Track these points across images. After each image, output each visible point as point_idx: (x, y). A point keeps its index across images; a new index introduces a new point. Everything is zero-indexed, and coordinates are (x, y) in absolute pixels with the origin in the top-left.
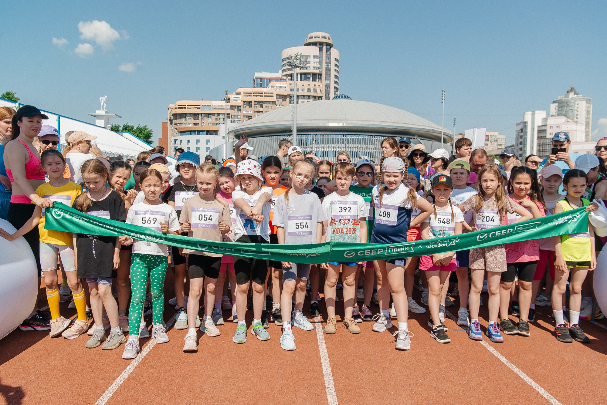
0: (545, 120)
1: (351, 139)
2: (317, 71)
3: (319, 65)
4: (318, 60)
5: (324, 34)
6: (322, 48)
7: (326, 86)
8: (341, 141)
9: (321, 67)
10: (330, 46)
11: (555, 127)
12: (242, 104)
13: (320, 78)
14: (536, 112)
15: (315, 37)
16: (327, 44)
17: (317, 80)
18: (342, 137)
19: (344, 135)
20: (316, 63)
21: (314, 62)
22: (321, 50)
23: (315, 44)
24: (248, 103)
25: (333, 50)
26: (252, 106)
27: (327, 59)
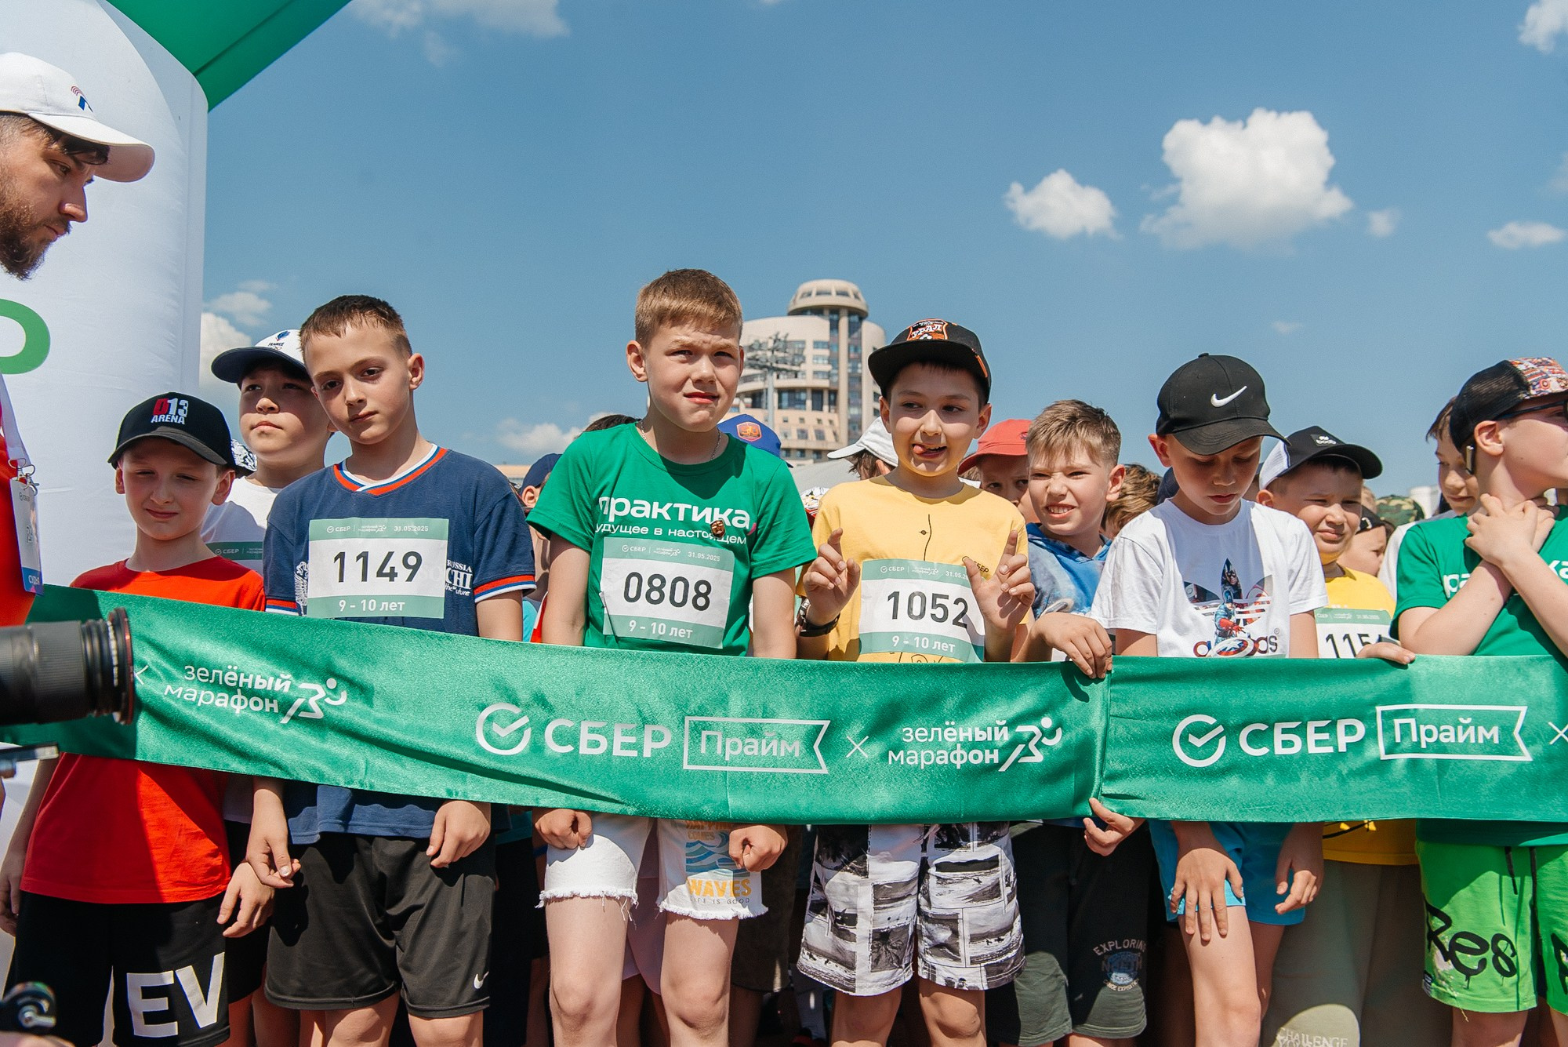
2: (824, 383)
3: (828, 368)
4: (826, 352)
5: (841, 284)
6: (838, 321)
7: (850, 422)
9: (835, 371)
10: (858, 316)
13: (834, 403)
15: (818, 294)
16: (852, 312)
17: (826, 408)
20: (820, 361)
21: (816, 358)
22: (834, 326)
23: (817, 311)
25: (866, 326)
27: (852, 350)
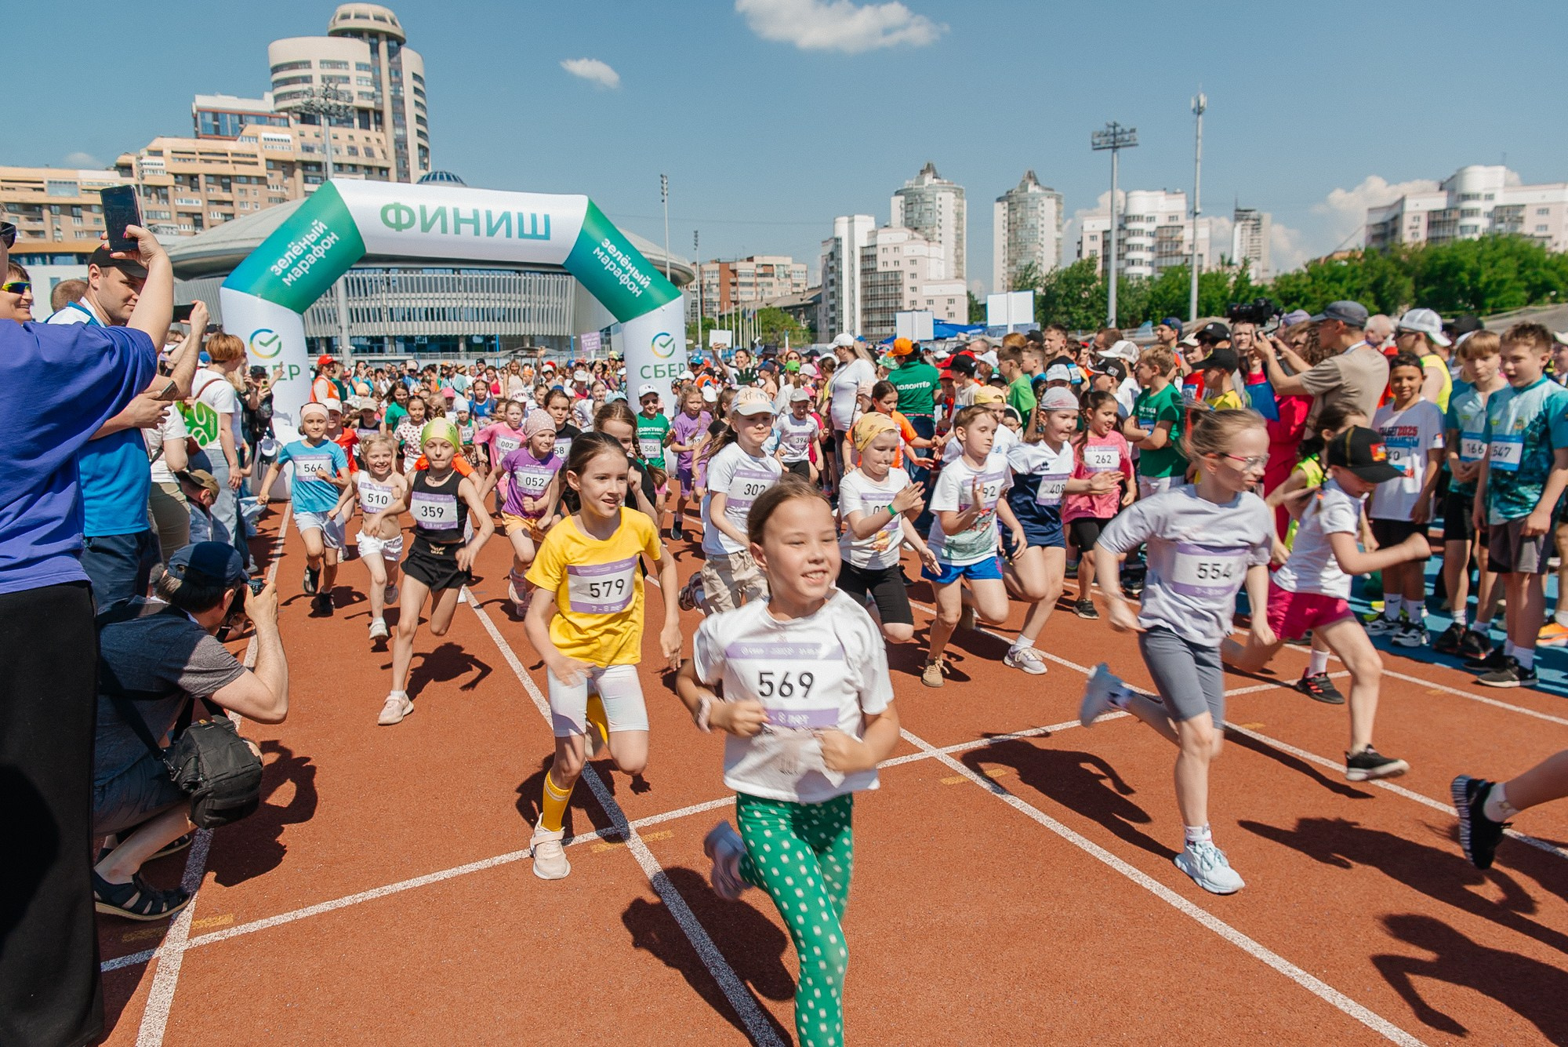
0: (873, 234)
1: (471, 279)
2: (369, 104)
3: (372, 89)
4: (369, 75)
5: (379, 10)
6: (378, 45)
7: (397, 142)
8: (448, 283)
9: (379, 93)
10: (396, 42)
11: (891, 249)
12: (170, 181)
13: (380, 122)
14: (857, 217)
15: (357, 17)
16: (390, 37)
17: (373, 126)
18: (450, 274)
19: (454, 270)
20: (364, 83)
21: (360, 79)
22: (375, 50)
23: (357, 33)
24: (188, 180)
25: (405, 53)
26: (198, 188)
27: (393, 74)
